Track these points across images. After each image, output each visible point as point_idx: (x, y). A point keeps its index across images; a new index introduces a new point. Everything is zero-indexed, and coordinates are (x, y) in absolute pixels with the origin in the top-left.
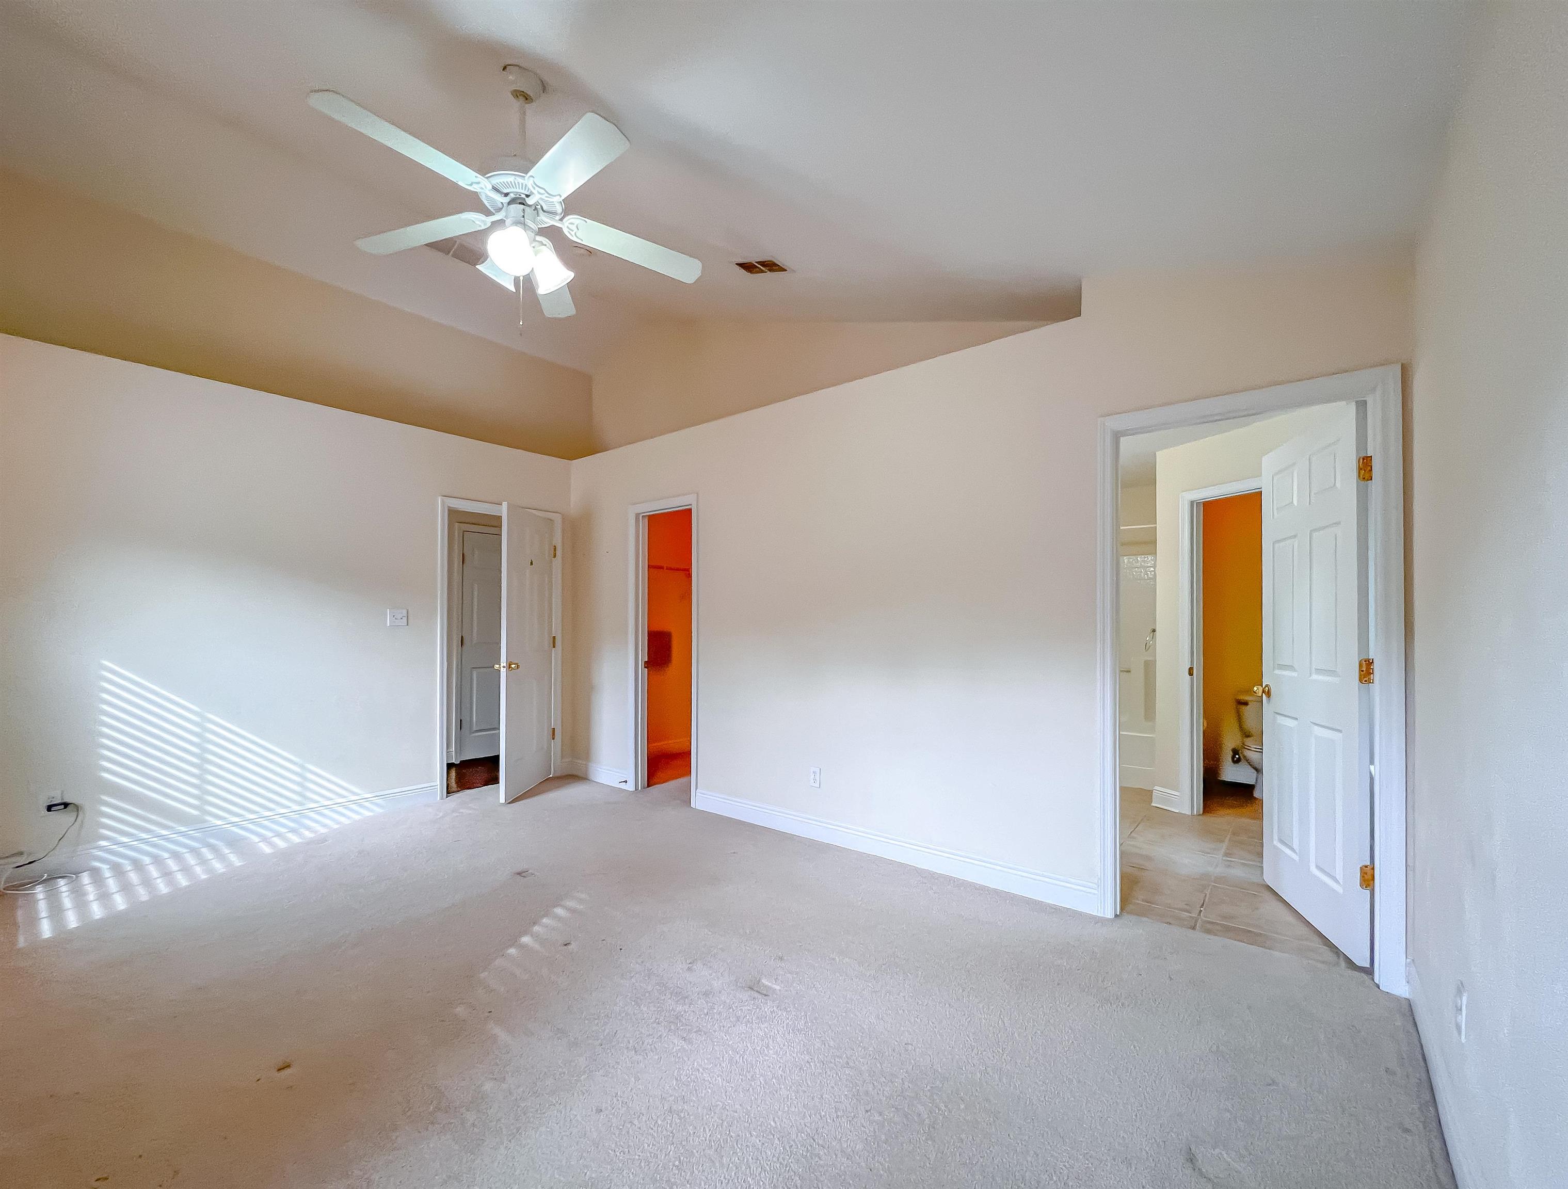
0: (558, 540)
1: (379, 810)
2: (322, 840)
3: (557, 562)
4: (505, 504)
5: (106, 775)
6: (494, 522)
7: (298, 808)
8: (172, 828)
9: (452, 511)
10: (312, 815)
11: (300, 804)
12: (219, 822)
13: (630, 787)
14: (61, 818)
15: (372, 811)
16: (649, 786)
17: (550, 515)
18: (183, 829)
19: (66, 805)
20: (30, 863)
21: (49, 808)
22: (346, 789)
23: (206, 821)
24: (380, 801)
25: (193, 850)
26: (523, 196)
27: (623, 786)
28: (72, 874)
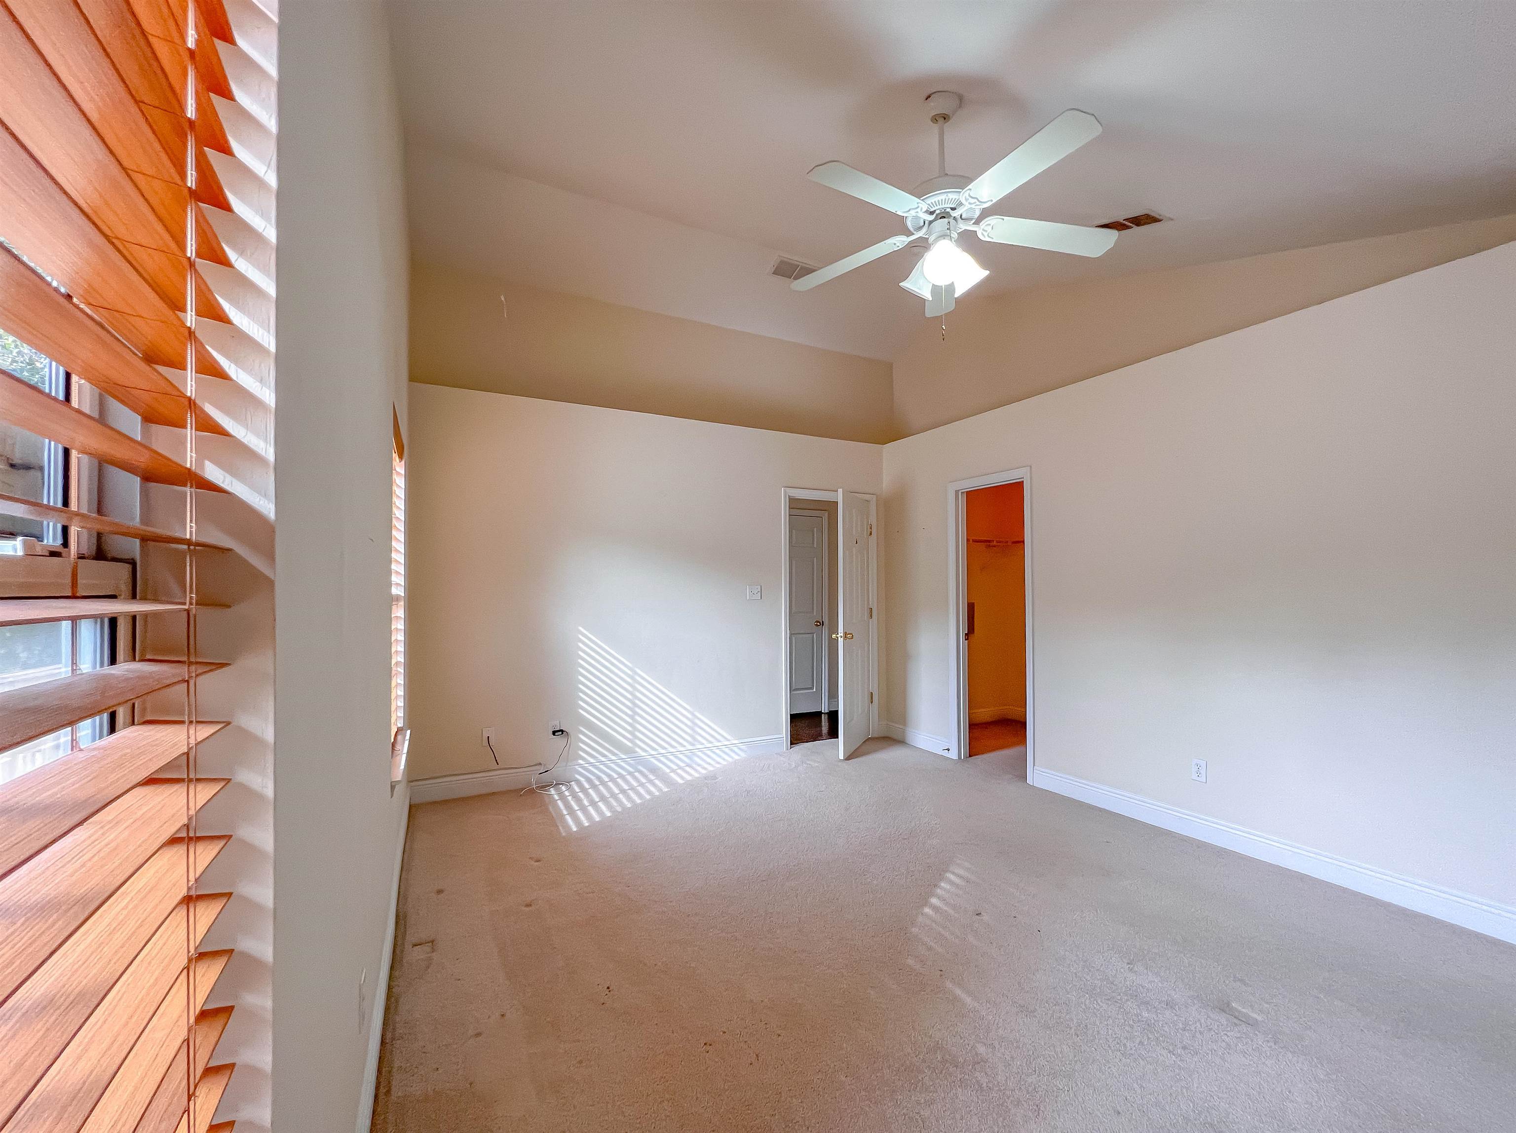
0: (873, 520)
1: (743, 755)
2: (713, 777)
3: (873, 540)
4: (840, 491)
5: (581, 711)
6: (830, 508)
7: (690, 747)
8: (617, 755)
9: (791, 499)
10: (700, 754)
11: (693, 745)
12: (643, 754)
13: (953, 755)
14: (559, 740)
15: (739, 755)
16: (970, 756)
17: (867, 497)
18: (624, 757)
19: (562, 731)
20: (546, 772)
21: (554, 733)
22: (723, 736)
23: (637, 752)
24: (743, 747)
25: (630, 773)
26: (949, 210)
27: (945, 754)
28: (567, 783)
